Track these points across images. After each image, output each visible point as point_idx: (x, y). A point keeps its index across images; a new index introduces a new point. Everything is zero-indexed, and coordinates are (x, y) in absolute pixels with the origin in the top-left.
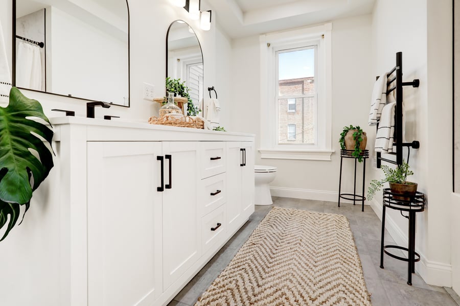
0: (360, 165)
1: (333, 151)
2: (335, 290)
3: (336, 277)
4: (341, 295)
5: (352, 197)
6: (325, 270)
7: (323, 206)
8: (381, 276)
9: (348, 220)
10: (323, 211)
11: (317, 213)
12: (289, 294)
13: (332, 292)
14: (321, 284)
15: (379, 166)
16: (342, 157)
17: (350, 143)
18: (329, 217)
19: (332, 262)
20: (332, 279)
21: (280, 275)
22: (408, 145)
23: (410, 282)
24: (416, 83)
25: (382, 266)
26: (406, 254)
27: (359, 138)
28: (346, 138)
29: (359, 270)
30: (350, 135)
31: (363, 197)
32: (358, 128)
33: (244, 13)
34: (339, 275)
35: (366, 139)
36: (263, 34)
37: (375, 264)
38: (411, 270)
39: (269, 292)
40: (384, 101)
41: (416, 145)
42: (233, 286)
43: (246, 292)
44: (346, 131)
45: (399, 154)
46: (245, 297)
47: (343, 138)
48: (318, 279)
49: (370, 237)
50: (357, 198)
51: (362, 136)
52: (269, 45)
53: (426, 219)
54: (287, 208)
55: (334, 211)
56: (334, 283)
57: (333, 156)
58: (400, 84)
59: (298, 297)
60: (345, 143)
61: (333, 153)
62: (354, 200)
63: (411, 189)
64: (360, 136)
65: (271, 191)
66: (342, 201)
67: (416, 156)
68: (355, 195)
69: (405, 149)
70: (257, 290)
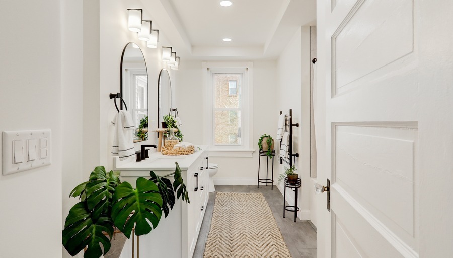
0: (270, 160)
1: (254, 150)
2: (266, 229)
3: (264, 225)
4: (268, 231)
5: (265, 181)
6: (259, 223)
7: (249, 189)
8: (283, 221)
9: (264, 196)
10: (249, 192)
11: (245, 193)
12: (246, 234)
13: (264, 230)
14: (259, 228)
15: (281, 163)
16: (260, 155)
17: (265, 146)
18: (253, 196)
19: (261, 219)
20: (263, 226)
21: (239, 228)
22: (294, 155)
23: (295, 221)
24: (297, 125)
25: (284, 217)
26: (294, 209)
27: (270, 143)
28: (263, 142)
29: (274, 220)
30: (265, 140)
31: (272, 180)
32: (269, 136)
33: (193, 46)
34: (266, 224)
35: (274, 143)
36: (204, 61)
37: (281, 216)
38: (296, 216)
39: (237, 235)
40: (284, 129)
41: (297, 155)
42: (219, 236)
43: (227, 238)
44: (262, 138)
45: (291, 159)
46: (227, 239)
47: (260, 143)
48: (257, 227)
49: (277, 204)
50: (268, 181)
51: (272, 142)
52: (208, 69)
53: (301, 191)
54: (227, 193)
55: (256, 191)
56: (265, 227)
57: (254, 154)
58: (291, 125)
59: (251, 235)
60: (262, 146)
61: (254, 152)
62: (267, 183)
63: (296, 177)
64: (270, 142)
65: (214, 182)
66: (260, 184)
67: (297, 160)
68: (267, 179)
69: (293, 157)
70: (231, 236)
